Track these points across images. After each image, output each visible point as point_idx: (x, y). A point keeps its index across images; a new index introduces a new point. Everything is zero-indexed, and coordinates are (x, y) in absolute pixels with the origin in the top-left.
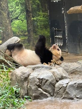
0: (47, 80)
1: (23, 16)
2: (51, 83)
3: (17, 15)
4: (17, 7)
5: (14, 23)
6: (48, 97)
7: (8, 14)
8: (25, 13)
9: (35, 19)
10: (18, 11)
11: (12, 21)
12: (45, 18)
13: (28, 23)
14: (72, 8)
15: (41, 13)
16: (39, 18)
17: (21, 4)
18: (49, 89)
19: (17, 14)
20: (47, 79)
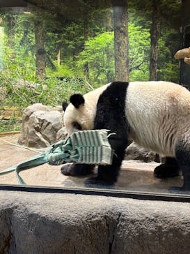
0: (49, 123)
1: (146, 66)
2: (53, 128)
3: (138, 64)
4: (140, 55)
5: (133, 73)
6: (46, 147)
7: (127, 62)
8: (149, 63)
9: (161, 71)
10: (140, 59)
11: (130, 70)
12: (175, 71)
13: (151, 75)
14: (179, 52)
15: (170, 64)
16: (166, 70)
17: (145, 51)
18: (50, 136)
19: (138, 62)
20: (49, 121)
